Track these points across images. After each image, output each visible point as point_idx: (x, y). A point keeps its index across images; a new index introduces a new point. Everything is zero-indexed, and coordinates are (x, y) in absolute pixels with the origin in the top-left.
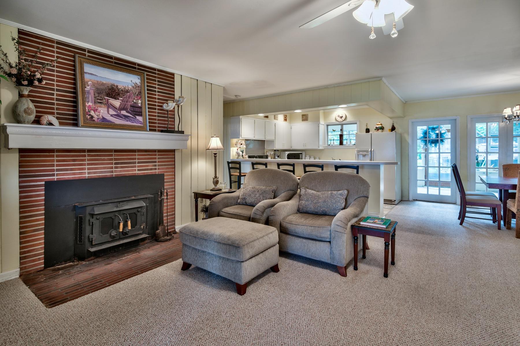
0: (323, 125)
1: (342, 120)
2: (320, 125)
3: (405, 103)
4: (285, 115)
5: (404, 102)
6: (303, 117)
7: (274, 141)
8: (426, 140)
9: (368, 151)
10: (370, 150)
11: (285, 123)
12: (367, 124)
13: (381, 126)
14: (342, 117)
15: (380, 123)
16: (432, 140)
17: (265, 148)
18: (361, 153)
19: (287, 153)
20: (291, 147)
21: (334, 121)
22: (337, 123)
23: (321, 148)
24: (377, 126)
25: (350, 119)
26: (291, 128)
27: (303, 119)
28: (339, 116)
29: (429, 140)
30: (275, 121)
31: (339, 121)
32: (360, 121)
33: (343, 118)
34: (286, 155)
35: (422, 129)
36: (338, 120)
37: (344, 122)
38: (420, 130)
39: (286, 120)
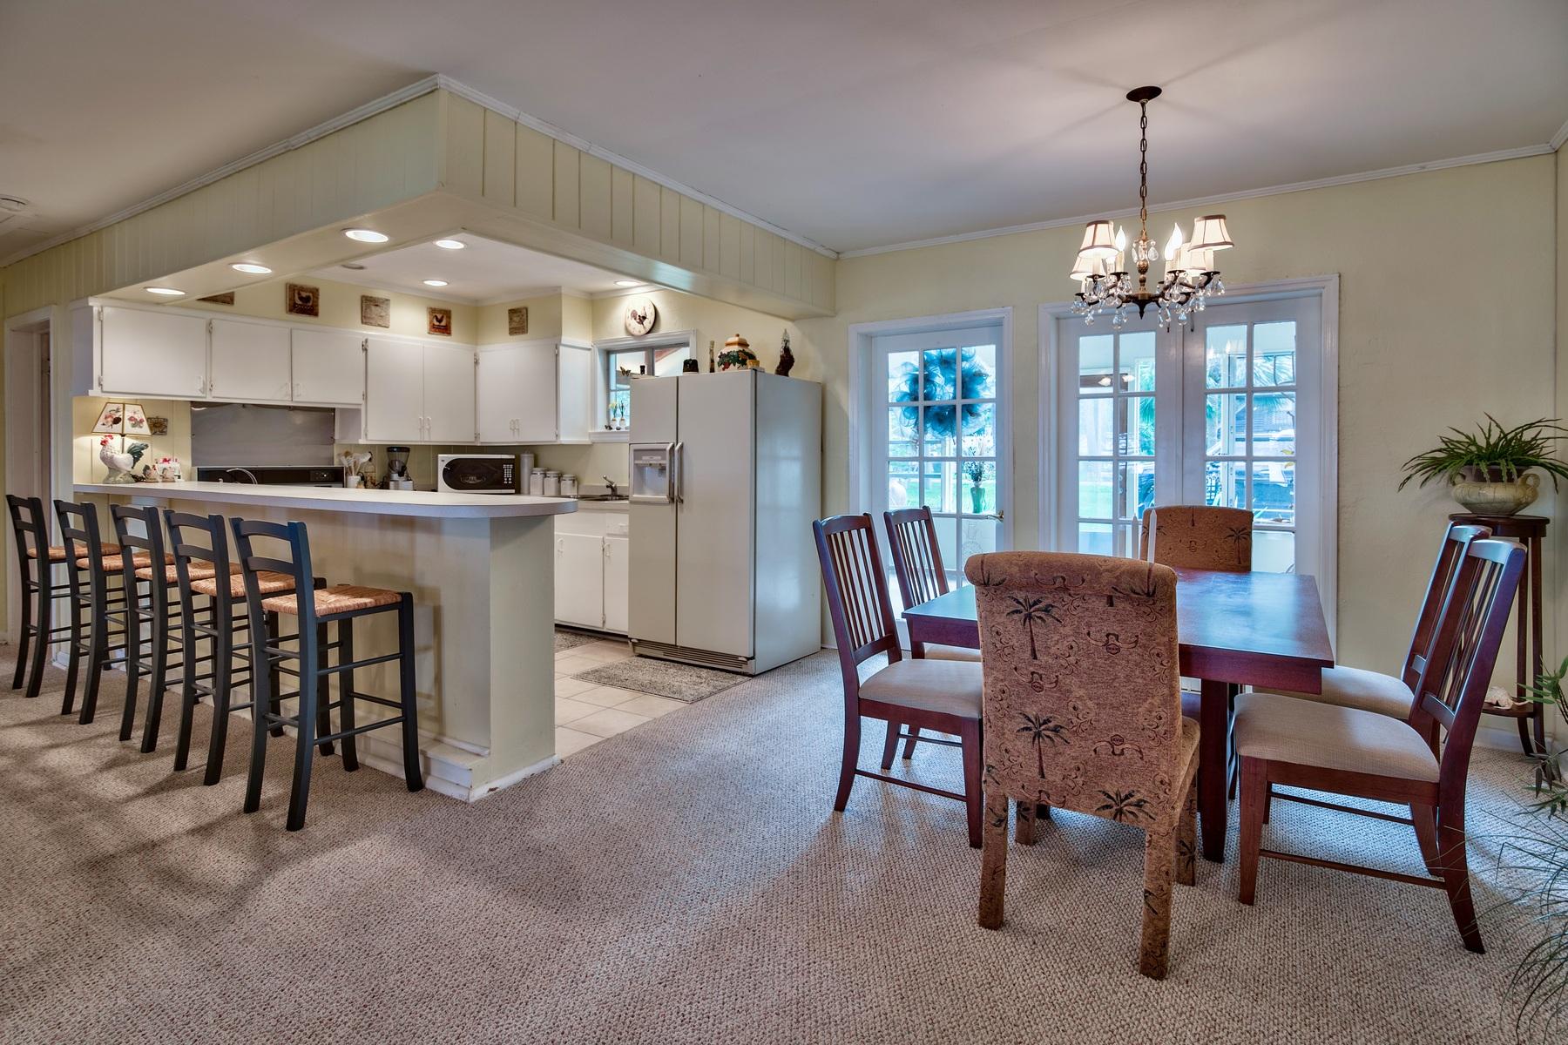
0: (590, 349)
1: (643, 332)
2: (562, 349)
3: (838, 259)
4: (433, 311)
5: (834, 256)
6: (511, 319)
7: (358, 411)
8: (917, 408)
9: (665, 450)
10: (668, 448)
11: (439, 340)
12: (713, 343)
13: (736, 348)
14: (644, 318)
15: (736, 339)
16: (942, 408)
17: (337, 437)
18: (646, 459)
19: (444, 459)
20: (477, 436)
21: (623, 335)
22: (632, 342)
23: (565, 439)
24: (725, 351)
25: (668, 327)
26: (476, 363)
27: (514, 325)
28: (634, 315)
29: (927, 408)
30: (371, 332)
31: (636, 333)
32: (697, 333)
33: (648, 323)
34: (441, 467)
35: (905, 364)
36: (631, 329)
37: (652, 339)
38: (900, 366)
39: (446, 329)
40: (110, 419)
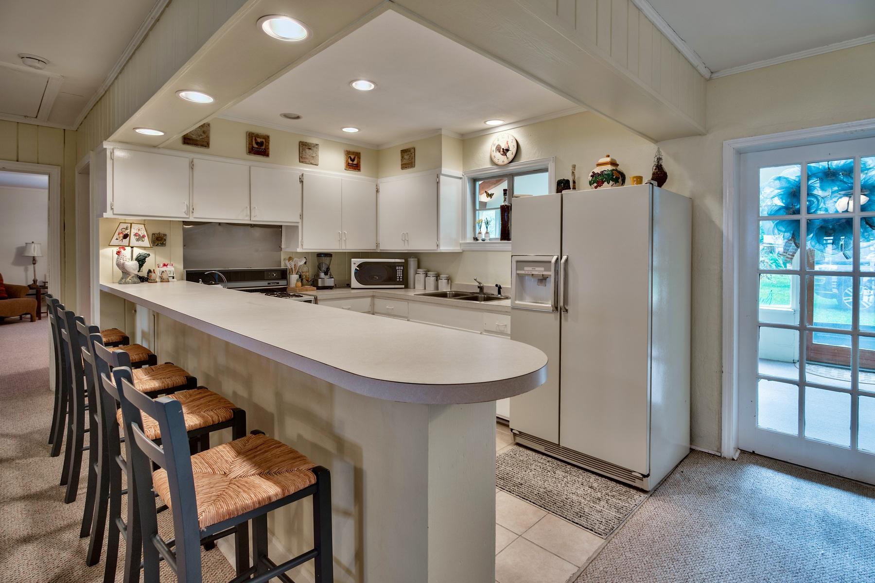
0: (461, 178)
1: (506, 161)
2: (442, 178)
3: (710, 79)
4: (348, 153)
5: (707, 74)
6: (402, 157)
7: (297, 227)
8: (798, 222)
9: (550, 262)
10: (554, 260)
11: (352, 175)
12: (574, 167)
13: (609, 168)
14: (507, 150)
15: (608, 160)
16: (826, 221)
17: (283, 247)
18: (528, 270)
19: (356, 262)
20: (378, 245)
21: (488, 165)
22: (496, 171)
23: (444, 248)
24: (598, 170)
25: (528, 156)
26: (377, 191)
27: (405, 161)
28: (498, 149)
29: (809, 223)
30: (306, 169)
31: (500, 163)
32: (556, 160)
33: (510, 155)
34: (354, 268)
35: (779, 178)
36: (496, 160)
37: (513, 167)
38: (772, 181)
39: (357, 167)
40: (121, 235)
